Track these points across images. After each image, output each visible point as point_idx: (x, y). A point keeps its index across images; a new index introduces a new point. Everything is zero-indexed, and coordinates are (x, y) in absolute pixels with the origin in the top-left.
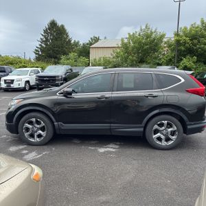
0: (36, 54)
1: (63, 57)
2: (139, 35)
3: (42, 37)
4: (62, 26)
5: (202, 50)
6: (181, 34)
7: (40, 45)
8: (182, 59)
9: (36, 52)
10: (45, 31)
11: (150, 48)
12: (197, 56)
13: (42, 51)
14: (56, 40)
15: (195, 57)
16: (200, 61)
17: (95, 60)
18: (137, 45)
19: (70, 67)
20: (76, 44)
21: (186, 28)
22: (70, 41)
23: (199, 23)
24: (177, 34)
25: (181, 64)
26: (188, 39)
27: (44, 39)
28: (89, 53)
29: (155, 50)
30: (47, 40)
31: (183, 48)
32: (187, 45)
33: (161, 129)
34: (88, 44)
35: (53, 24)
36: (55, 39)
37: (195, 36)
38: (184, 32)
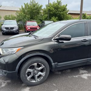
5: (59, 14)
18: (30, 10)
23: (56, 2)
32: (53, 11)
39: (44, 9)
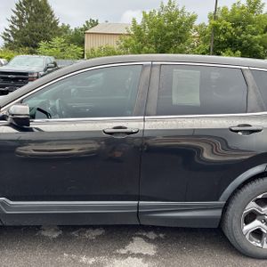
0: (5, 39)
1: (42, 44)
2: (159, 16)
3: (14, 15)
6: (219, 16)
7: (11, 26)
9: (5, 37)
10: (19, 7)
11: (175, 36)
12: (242, 51)
13: (15, 36)
14: (36, 20)
15: (239, 52)
17: (92, 49)
18: (155, 30)
19: (53, 59)
20: (66, 29)
21: (225, 9)
22: (55, 23)
23: (244, 2)
24: (214, 17)
26: (229, 24)
27: (17, 18)
29: (181, 40)
30: (21, 19)
31: (222, 38)
32: (228, 33)
34: (81, 29)
36: (34, 19)
37: (238, 21)
38: (224, 15)
39: (201, 26)
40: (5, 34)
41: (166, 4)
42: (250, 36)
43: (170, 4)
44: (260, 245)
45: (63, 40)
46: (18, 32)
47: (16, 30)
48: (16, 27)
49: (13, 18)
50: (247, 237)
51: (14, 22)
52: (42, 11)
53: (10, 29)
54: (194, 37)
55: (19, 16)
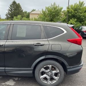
0: (7, 16)
1: (14, 17)
2: (51, 8)
3: (9, 8)
4: (19, 4)
5: (79, 16)
6: (70, 8)
7: (8, 12)
8: (70, 20)
9: (7, 15)
10: (11, 6)
11: (56, 14)
12: (77, 19)
13: (9, 15)
15: (76, 19)
16: (78, 21)
18: (49, 12)
20: (26, 12)
21: (72, 5)
23: (78, 3)
24: (68, 8)
25: (69, 22)
26: (73, 10)
27: (10, 9)
28: (29, 16)
29: (58, 15)
30: (12, 10)
31: (70, 15)
32: (72, 13)
33: (47, 71)
34: (30, 12)
35: (14, 3)
36: (15, 10)
37: (76, 9)
38: (71, 7)
39: (64, 11)
40: (6, 14)
41: (53, 4)
42: (79, 14)
43: (54, 4)
44: (46, 83)
45: (21, 16)
46: (10, 14)
47: (10, 13)
48: (10, 12)
49: (9, 9)
50: (42, 80)
51: (9, 10)
52: (18, 7)
53: (8, 13)
54: (62, 14)
55: (11, 9)
